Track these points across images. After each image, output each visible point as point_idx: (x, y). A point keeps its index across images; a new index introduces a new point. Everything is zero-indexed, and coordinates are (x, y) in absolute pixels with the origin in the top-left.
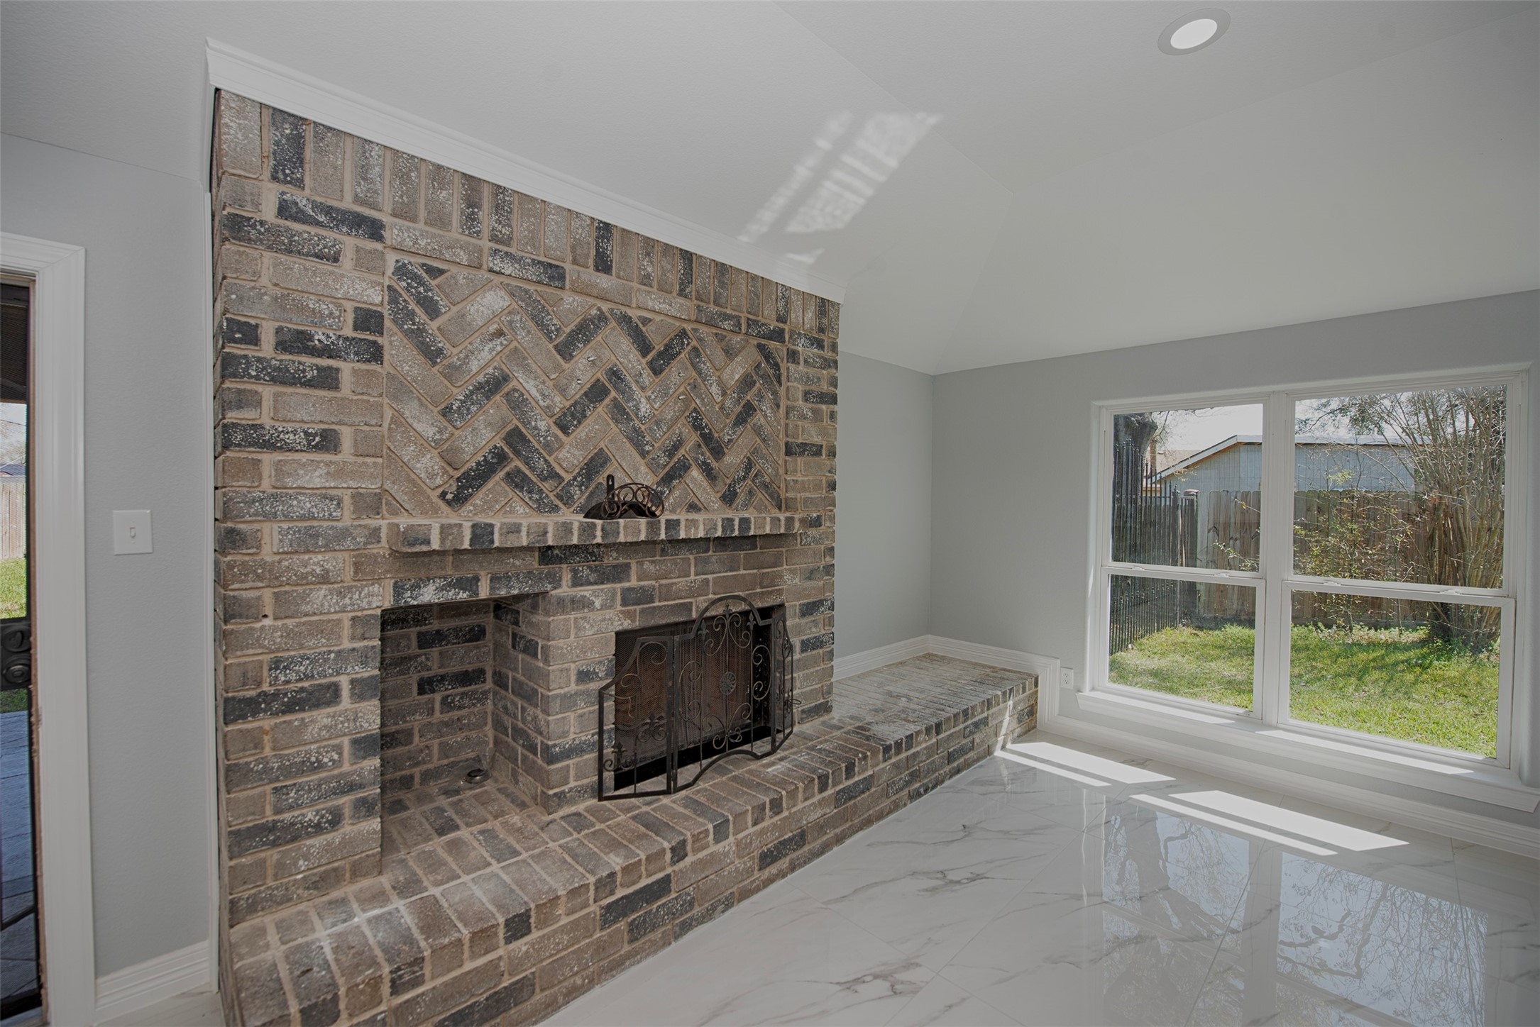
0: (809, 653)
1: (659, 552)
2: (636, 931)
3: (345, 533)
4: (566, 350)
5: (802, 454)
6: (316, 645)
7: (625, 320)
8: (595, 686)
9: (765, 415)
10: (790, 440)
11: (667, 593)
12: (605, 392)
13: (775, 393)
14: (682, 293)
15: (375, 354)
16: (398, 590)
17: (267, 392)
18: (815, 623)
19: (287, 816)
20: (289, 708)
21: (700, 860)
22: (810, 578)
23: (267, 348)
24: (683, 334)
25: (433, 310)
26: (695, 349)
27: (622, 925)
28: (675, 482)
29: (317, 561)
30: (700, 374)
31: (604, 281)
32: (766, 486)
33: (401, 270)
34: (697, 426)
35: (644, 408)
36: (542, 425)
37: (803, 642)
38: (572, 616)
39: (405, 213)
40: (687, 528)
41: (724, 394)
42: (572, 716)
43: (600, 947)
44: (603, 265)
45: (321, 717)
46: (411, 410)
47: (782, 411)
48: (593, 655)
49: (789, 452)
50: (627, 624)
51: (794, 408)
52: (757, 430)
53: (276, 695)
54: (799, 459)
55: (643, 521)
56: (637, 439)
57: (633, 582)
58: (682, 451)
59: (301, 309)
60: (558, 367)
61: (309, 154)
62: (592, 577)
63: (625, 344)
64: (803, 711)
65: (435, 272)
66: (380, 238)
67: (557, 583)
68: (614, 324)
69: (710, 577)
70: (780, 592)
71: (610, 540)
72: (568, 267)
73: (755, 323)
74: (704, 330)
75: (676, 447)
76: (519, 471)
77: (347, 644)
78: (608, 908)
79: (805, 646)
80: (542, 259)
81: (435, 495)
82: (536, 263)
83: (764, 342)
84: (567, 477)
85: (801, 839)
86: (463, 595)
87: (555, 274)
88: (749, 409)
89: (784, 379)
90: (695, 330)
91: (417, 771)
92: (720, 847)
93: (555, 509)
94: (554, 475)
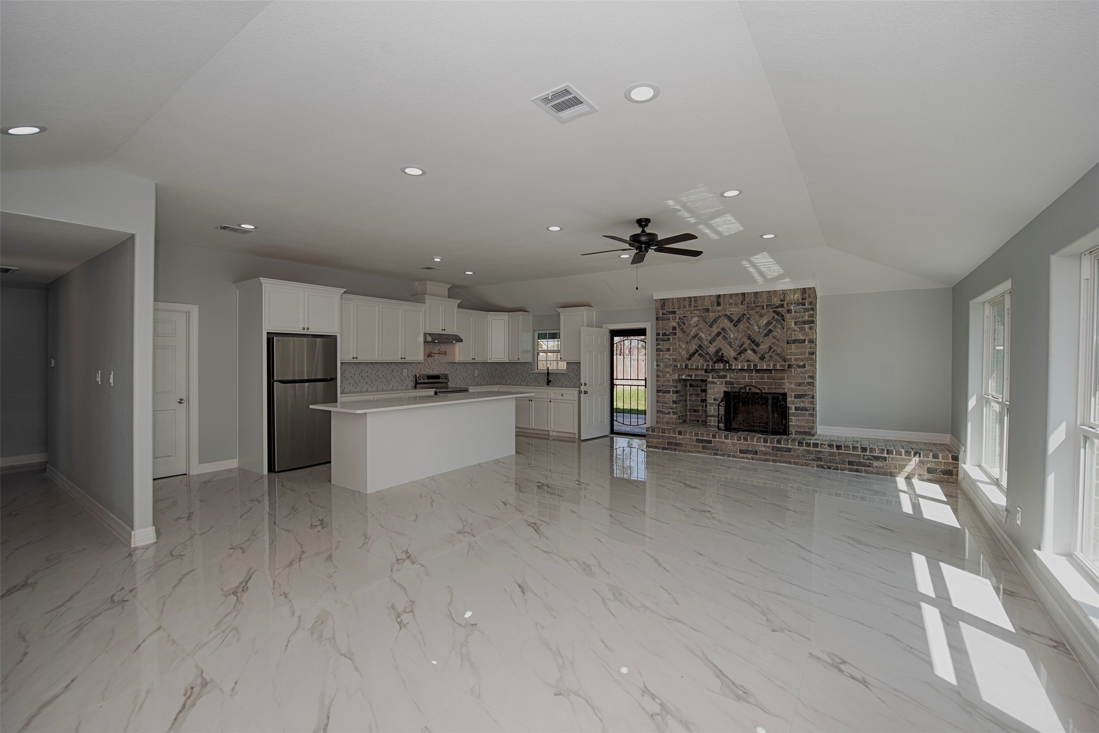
0: (799, 412)
1: (735, 372)
2: (703, 447)
3: (671, 365)
4: (711, 326)
5: (795, 343)
6: (667, 383)
7: (726, 315)
8: (718, 402)
9: (778, 332)
10: (788, 339)
11: (738, 383)
12: (721, 333)
13: (782, 325)
14: (742, 304)
15: (675, 334)
16: (679, 375)
17: (661, 342)
18: (803, 402)
19: (663, 410)
20: (664, 393)
21: (720, 441)
22: (799, 386)
23: (661, 336)
24: (744, 314)
25: (684, 324)
26: (748, 318)
27: (701, 445)
28: (742, 354)
29: (667, 369)
30: (750, 324)
31: (719, 308)
32: (778, 355)
33: (679, 318)
34: (749, 338)
35: (732, 336)
36: (706, 343)
37: (796, 407)
38: (712, 385)
39: (679, 308)
40: (735, 366)
41: (759, 328)
42: (712, 408)
43: (695, 446)
44: (719, 304)
45: (668, 395)
46: (681, 343)
47: (785, 330)
48: (717, 396)
49: (788, 343)
50: (726, 389)
51: (789, 328)
52: (774, 337)
53: (662, 390)
54: (793, 345)
55: (722, 365)
56: (730, 344)
57: (728, 379)
58: (745, 346)
59: (665, 329)
60: (709, 330)
61: (666, 304)
62: (717, 377)
63: (726, 321)
64: (797, 431)
65: (684, 317)
66: (675, 314)
67: (709, 378)
68: (723, 317)
69: (753, 381)
70: (784, 389)
71: (713, 368)
72: (710, 307)
73: (770, 305)
74: (751, 312)
75: (742, 345)
76: (701, 353)
77: (671, 384)
78: (697, 439)
79: (797, 409)
80: (704, 308)
81: (685, 358)
82: (703, 309)
83: (776, 309)
84: (712, 354)
85: (756, 453)
86: (689, 378)
87: (707, 310)
88: (770, 331)
89: (785, 320)
90: (748, 313)
91: (700, 419)
92: (726, 441)
93: (709, 361)
94: (710, 354)
